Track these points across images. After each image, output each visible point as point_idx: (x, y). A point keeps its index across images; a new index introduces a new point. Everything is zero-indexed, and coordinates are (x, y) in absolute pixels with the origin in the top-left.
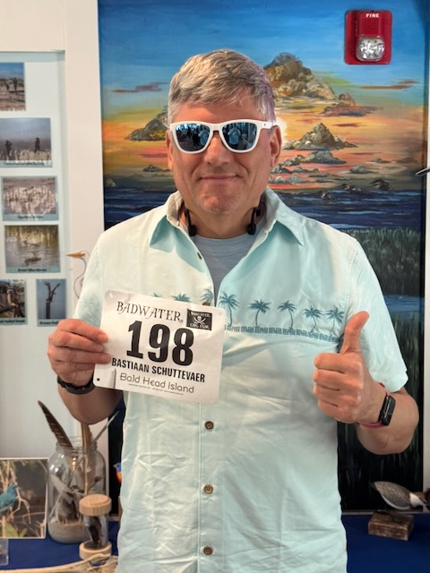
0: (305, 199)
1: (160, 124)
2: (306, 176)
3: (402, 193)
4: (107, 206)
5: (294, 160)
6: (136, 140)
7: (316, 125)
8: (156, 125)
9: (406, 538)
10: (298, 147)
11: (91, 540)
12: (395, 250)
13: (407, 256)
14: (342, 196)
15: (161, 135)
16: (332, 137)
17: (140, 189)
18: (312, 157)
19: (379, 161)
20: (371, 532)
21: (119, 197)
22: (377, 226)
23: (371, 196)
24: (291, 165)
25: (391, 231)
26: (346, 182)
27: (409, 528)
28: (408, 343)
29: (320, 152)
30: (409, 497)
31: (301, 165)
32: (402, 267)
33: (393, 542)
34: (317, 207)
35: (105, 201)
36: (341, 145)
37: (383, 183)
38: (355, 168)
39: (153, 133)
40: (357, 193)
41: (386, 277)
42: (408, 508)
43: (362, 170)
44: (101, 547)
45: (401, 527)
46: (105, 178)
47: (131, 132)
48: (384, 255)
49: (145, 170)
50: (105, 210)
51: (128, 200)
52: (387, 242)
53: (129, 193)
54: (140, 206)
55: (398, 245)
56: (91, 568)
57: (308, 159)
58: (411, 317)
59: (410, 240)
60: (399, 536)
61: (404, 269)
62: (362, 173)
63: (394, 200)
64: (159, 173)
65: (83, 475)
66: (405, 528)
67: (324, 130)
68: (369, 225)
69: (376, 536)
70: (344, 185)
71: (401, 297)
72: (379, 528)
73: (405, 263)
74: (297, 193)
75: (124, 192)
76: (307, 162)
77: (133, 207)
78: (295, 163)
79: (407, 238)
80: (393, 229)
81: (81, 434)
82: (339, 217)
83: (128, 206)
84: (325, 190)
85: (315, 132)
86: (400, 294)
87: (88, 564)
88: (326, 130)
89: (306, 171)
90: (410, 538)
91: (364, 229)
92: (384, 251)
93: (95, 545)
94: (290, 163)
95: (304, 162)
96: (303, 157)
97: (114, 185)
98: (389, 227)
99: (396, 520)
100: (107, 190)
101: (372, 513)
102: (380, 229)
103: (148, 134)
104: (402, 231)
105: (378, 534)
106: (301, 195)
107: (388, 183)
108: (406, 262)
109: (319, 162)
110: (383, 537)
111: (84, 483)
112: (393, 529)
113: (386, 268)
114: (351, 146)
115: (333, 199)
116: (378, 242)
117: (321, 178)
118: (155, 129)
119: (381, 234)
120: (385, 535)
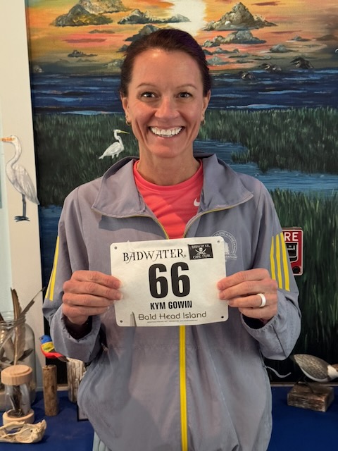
0: (226, 80)
1: (83, 9)
2: (227, 56)
3: (322, 72)
4: (35, 92)
5: (214, 41)
6: (60, 25)
7: (235, 5)
8: (79, 10)
9: (323, 410)
10: (217, 27)
11: (14, 409)
12: (316, 129)
13: (328, 134)
14: (262, 76)
15: (83, 20)
16: (251, 16)
17: (65, 75)
18: (232, 37)
19: (299, 39)
20: (290, 404)
21: (46, 82)
22: (298, 105)
23: (291, 75)
24: (211, 47)
25: (311, 109)
26: (265, 62)
27: (327, 400)
28: (330, 221)
29: (240, 32)
30: (327, 369)
31: (222, 46)
32: (323, 146)
33: (312, 413)
34: (238, 88)
35: (32, 87)
36: (260, 24)
37: (303, 62)
38: (275, 47)
39: (76, 19)
40: (277, 72)
41: (308, 156)
42: (325, 380)
43: (282, 49)
44: (23, 415)
45: (319, 399)
46: (31, 65)
47: (55, 19)
48: (305, 134)
49: (70, 56)
50: (33, 96)
51: (54, 85)
52: (308, 121)
53: (55, 78)
54: (66, 92)
55: (319, 124)
56: (5, 435)
57: (228, 39)
58: (332, 195)
59: (331, 119)
60: (317, 408)
61: (325, 147)
62: (282, 52)
63: (315, 78)
64: (84, 59)
65: (13, 347)
66: (323, 400)
67: (243, 10)
68: (291, 104)
69: (294, 407)
70: (265, 65)
71: (322, 176)
72: (298, 400)
73: (326, 142)
74: (218, 74)
75: (51, 78)
76: (227, 43)
77: (60, 93)
78: (214, 45)
79: (328, 117)
80: (315, 108)
81: (13, 310)
82: (260, 97)
83: (55, 92)
84: (246, 70)
85: (235, 12)
86: (321, 172)
87: (3, 432)
88: (245, 9)
89: (226, 52)
90: (328, 410)
91: (285, 109)
92: (305, 130)
93: (17, 413)
94: (211, 44)
95: (223, 43)
96: (223, 38)
97: (41, 71)
98: (310, 106)
99: (315, 391)
100: (33, 76)
101: (293, 385)
102: (301, 109)
103: (71, 19)
104: (323, 109)
105: (297, 405)
106: (222, 76)
107: (308, 62)
108: (327, 140)
109: (240, 43)
110: (301, 409)
111: (14, 355)
112: (311, 400)
113: (307, 147)
114: (270, 24)
115: (254, 79)
116: (299, 120)
117: (241, 58)
118: (78, 14)
119: (302, 113)
120: (303, 407)
